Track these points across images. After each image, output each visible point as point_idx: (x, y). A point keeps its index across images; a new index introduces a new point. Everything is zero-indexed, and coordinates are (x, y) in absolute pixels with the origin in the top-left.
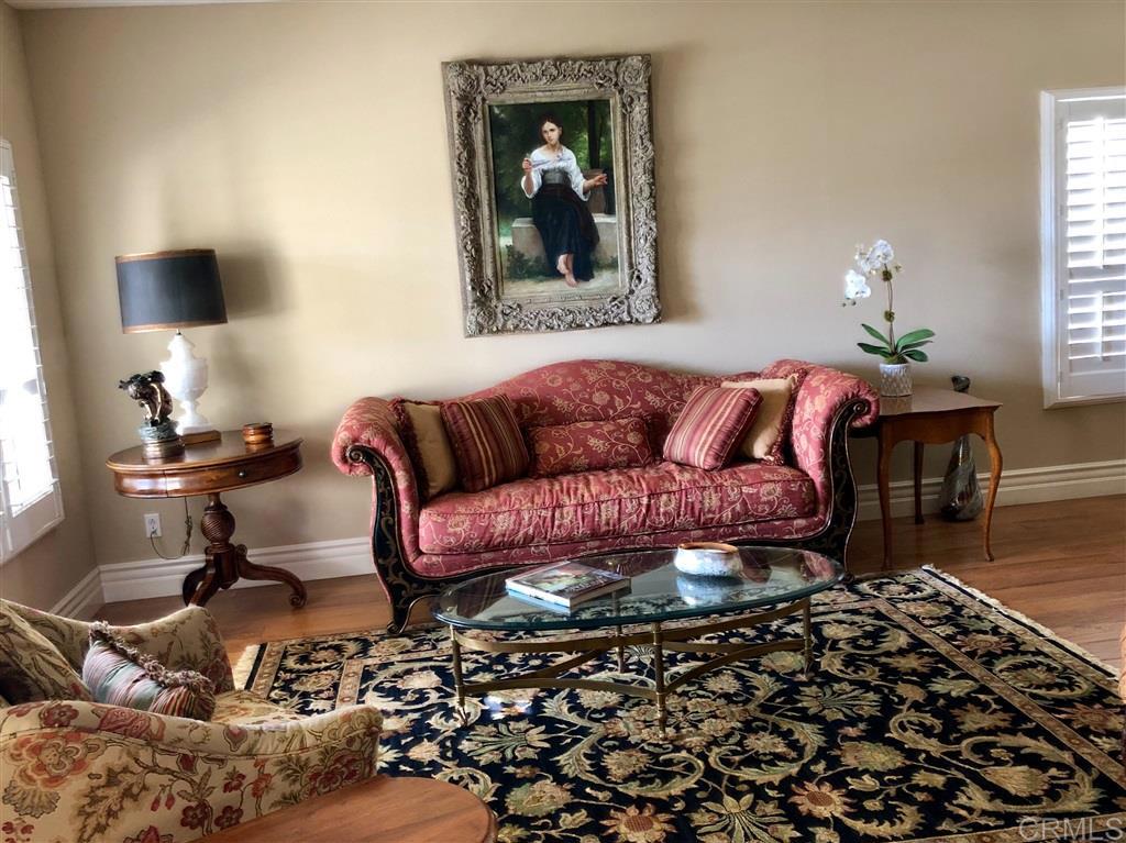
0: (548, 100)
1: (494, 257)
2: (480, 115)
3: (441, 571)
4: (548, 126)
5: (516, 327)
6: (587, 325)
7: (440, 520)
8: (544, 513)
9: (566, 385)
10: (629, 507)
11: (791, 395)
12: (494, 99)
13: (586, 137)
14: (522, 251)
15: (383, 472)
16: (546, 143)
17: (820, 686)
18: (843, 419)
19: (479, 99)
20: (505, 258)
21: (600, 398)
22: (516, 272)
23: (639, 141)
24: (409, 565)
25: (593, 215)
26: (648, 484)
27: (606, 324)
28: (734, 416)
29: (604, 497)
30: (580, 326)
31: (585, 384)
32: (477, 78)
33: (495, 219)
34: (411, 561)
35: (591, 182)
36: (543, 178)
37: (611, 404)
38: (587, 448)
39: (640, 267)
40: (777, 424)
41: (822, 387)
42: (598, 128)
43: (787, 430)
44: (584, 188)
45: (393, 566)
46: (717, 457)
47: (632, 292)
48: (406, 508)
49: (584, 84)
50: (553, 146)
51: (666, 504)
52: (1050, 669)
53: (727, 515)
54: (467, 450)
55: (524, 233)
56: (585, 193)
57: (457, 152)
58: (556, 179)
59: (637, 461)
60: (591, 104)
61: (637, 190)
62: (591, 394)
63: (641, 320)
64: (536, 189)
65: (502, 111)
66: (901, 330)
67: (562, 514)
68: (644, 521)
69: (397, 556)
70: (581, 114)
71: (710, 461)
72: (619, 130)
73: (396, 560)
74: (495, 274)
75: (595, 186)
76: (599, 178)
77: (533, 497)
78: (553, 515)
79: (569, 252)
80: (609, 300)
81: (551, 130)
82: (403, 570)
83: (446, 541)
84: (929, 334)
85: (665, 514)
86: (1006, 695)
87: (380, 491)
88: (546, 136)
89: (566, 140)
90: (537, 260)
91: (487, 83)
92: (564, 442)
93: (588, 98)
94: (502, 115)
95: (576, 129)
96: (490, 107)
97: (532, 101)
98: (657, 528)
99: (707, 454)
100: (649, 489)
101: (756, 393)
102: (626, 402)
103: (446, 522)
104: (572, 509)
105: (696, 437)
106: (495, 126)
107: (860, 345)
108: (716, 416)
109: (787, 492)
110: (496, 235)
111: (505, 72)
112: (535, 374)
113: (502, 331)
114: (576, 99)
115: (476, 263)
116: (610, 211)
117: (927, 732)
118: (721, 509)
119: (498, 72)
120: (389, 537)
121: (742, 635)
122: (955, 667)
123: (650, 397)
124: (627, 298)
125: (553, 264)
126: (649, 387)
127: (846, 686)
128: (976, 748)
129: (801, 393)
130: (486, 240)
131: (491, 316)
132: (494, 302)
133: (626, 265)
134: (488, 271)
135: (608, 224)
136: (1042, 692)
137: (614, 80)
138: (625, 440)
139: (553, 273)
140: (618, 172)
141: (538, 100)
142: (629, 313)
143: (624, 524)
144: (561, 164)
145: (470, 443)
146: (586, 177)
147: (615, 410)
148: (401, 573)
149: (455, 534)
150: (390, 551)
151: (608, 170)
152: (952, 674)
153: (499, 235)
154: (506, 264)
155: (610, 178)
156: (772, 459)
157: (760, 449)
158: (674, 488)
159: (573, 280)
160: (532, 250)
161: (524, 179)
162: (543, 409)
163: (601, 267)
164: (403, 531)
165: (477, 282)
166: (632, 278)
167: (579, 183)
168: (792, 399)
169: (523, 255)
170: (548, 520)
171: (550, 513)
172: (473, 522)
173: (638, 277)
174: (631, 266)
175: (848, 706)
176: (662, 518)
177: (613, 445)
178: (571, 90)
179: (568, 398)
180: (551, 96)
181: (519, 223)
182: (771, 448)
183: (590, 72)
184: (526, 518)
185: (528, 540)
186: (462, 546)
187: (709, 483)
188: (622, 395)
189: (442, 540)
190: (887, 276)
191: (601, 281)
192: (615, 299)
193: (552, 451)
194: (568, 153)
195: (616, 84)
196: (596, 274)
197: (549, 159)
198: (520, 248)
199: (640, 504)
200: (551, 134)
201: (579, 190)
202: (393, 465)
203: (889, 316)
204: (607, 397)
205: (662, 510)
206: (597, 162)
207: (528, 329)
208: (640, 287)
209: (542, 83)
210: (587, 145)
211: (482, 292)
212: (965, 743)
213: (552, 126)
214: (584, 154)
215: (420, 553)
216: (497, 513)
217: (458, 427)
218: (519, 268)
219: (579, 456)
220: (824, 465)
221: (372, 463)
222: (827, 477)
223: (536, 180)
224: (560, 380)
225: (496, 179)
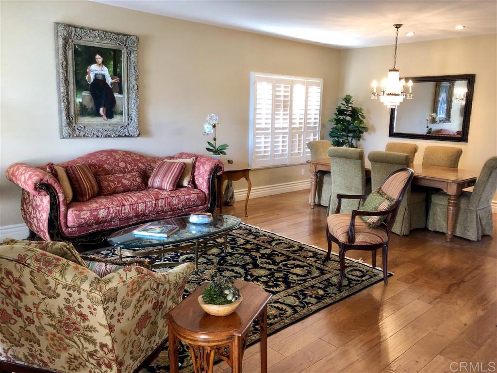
0: (98, 46)
1: (75, 106)
2: (71, 47)
3: (76, 234)
4: (98, 56)
5: (84, 136)
6: (112, 136)
7: (77, 213)
8: (118, 208)
9: (108, 159)
10: (149, 204)
11: (193, 165)
12: (77, 41)
13: (112, 63)
14: (86, 105)
15: (53, 194)
16: (96, 63)
17: (230, 256)
18: (215, 173)
19: (70, 41)
20: (79, 106)
21: (122, 165)
22: (83, 113)
23: (133, 68)
24: (63, 232)
25: (114, 93)
26: (154, 196)
27: (120, 136)
28: (178, 172)
29: (140, 201)
30: (110, 136)
31: (115, 159)
32: (71, 32)
33: (75, 90)
34: (64, 230)
35: (114, 81)
36: (95, 76)
37: (126, 167)
38: (123, 184)
39: (132, 115)
40: (190, 174)
41: (206, 162)
42: (117, 61)
43: (193, 177)
44: (111, 83)
45: (57, 233)
46: (173, 186)
47: (128, 124)
48: (62, 209)
49: (113, 43)
50: (100, 65)
51: (161, 203)
52: (286, 244)
53: (180, 206)
54: (79, 185)
55: (87, 97)
56: (111, 85)
57: (61, 61)
58: (100, 78)
59: (140, 188)
60: (114, 51)
61: (131, 86)
62: (118, 163)
63: (133, 135)
64: (92, 80)
65: (79, 47)
66: (218, 144)
67: (125, 208)
68: (154, 209)
69: (58, 229)
70: (110, 54)
71: (171, 187)
72: (125, 63)
73: (58, 230)
74: (75, 114)
75: (115, 83)
76: (116, 80)
77: (112, 202)
78: (122, 209)
79: (104, 107)
80: (120, 127)
81: (99, 58)
82: (61, 234)
83: (80, 221)
84: (227, 146)
85: (161, 206)
86: (280, 251)
87: (52, 202)
88: (97, 60)
89: (104, 63)
90: (92, 109)
91: (75, 35)
92: (113, 181)
93: (114, 48)
94: (79, 49)
95: (109, 59)
96: (74, 44)
97: (92, 45)
98: (158, 212)
99: (170, 185)
100: (155, 198)
101: (185, 163)
102: (132, 166)
103: (80, 214)
104: (128, 206)
105: (165, 179)
106: (76, 53)
107: (207, 149)
108: (171, 172)
109: (198, 197)
110: (75, 97)
111: (83, 32)
112: (94, 154)
113: (78, 136)
114: (109, 48)
115: (68, 108)
116: (121, 92)
117: (269, 263)
118: (179, 203)
119: (80, 31)
120: (55, 221)
121: (210, 243)
122: (263, 246)
123: (140, 165)
124: (127, 126)
125: (98, 110)
126: (138, 161)
127: (237, 255)
128: (284, 265)
129: (197, 164)
130: (71, 99)
131: (74, 130)
132: (74, 125)
133: (126, 114)
134: (72, 112)
135: (119, 97)
136: (288, 249)
137: (125, 43)
138: (136, 181)
139: (98, 115)
140: (124, 78)
141: (94, 45)
142: (128, 132)
143: (147, 211)
144: (103, 72)
145: (80, 182)
146: (112, 79)
147: (128, 170)
148: (59, 236)
149: (84, 218)
150: (55, 227)
151: (120, 77)
152: (263, 248)
153: (76, 96)
154: (79, 109)
155: (121, 80)
156: (190, 186)
157: (185, 183)
158: (163, 197)
159: (106, 118)
160: (90, 105)
161: (88, 75)
162: (100, 169)
163: (116, 114)
164: (61, 218)
165: (68, 116)
166: (128, 119)
167: (109, 80)
168: (194, 166)
169: (86, 106)
170: (120, 211)
171: (120, 208)
172: (91, 213)
173: (131, 119)
174: (128, 114)
175: (243, 260)
176: (160, 208)
177: (132, 182)
178: (107, 44)
179: (109, 164)
180: (100, 45)
181: (84, 93)
182: (189, 182)
183: (116, 38)
184: (112, 210)
185: (112, 218)
186: (86, 223)
187: (174, 195)
188: (130, 164)
189: (78, 221)
190: (214, 126)
191: (116, 119)
192: (122, 127)
193: (109, 185)
194: (106, 68)
195: (125, 45)
196: (114, 116)
197: (97, 70)
198: (85, 103)
199: (152, 203)
200: (99, 59)
201: (109, 84)
202: (58, 191)
203: (215, 139)
204: (124, 164)
205: (160, 205)
206: (116, 73)
207: (89, 136)
208: (132, 123)
209: (97, 39)
210: (112, 66)
211: (69, 120)
212: (280, 264)
213: (99, 57)
214: (112, 69)
215: (68, 227)
216: (100, 209)
217: (75, 176)
218: (83, 111)
219: (120, 187)
220: (209, 188)
221: (49, 190)
222: (209, 192)
223: (92, 76)
224: (105, 157)
225: (76, 73)
